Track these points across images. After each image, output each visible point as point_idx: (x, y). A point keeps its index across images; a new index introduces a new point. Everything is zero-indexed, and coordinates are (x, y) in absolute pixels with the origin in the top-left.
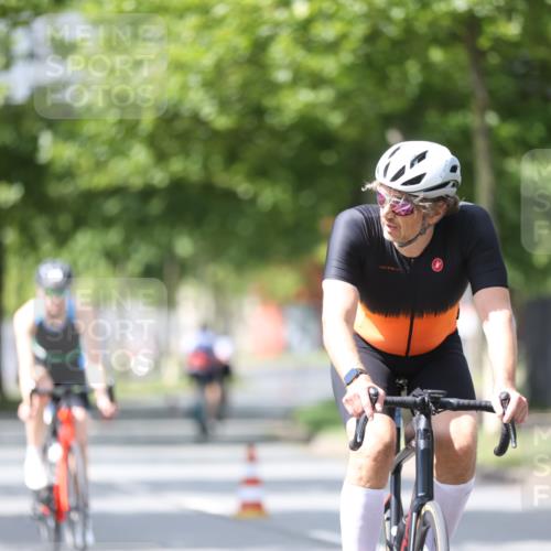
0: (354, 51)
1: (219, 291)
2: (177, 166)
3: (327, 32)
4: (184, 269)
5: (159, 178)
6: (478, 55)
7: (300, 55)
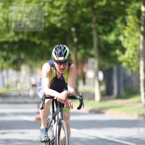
0: (64, 8)
1: (31, 67)
2: (21, 36)
3: (57, 4)
4: (23, 61)
5: (16, 39)
6: (94, 10)
7: (50, 9)
